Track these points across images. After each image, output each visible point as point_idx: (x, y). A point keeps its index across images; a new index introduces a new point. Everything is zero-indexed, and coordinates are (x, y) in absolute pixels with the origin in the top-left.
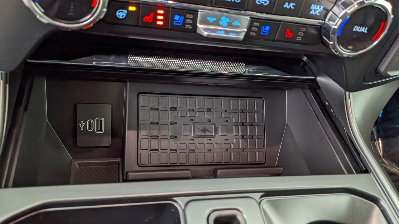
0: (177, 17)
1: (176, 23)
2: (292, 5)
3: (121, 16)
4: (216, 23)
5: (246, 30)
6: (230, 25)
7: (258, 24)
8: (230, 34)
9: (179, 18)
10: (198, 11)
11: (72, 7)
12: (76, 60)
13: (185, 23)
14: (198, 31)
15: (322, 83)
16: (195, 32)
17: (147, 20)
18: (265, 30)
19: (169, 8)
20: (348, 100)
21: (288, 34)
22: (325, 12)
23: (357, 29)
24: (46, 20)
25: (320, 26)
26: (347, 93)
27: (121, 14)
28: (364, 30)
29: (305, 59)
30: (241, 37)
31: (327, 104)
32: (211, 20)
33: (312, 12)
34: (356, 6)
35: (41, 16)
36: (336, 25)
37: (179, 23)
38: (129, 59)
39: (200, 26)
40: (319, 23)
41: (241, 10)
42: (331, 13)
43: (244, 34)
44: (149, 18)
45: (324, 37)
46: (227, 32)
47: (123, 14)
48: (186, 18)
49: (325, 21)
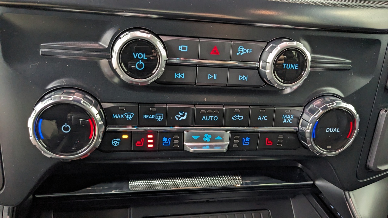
0: (165, 139)
1: (164, 144)
2: (264, 117)
3: (116, 144)
4: (201, 140)
5: (228, 143)
6: (212, 140)
7: (238, 137)
8: (215, 148)
9: (167, 140)
10: (183, 132)
11: (76, 142)
12: (80, 191)
13: (172, 144)
14: (185, 149)
15: (322, 187)
16: (183, 150)
17: (138, 145)
18: (246, 141)
19: (158, 132)
20: (350, 200)
21: (269, 142)
22: (296, 120)
23: (329, 130)
24: (49, 155)
25: (296, 132)
26: (347, 193)
27: (116, 142)
28: (336, 130)
29: (300, 165)
30: (225, 149)
31: (332, 207)
32: (196, 138)
33: (285, 121)
34: (321, 111)
35: (45, 152)
36: (308, 129)
37: (168, 144)
38: (130, 184)
39: (186, 144)
40: (295, 129)
41: (221, 127)
42: (301, 120)
43: (227, 146)
44: (140, 143)
45: (302, 141)
46: (211, 147)
47: (117, 142)
48: (173, 139)
49: (298, 127)
